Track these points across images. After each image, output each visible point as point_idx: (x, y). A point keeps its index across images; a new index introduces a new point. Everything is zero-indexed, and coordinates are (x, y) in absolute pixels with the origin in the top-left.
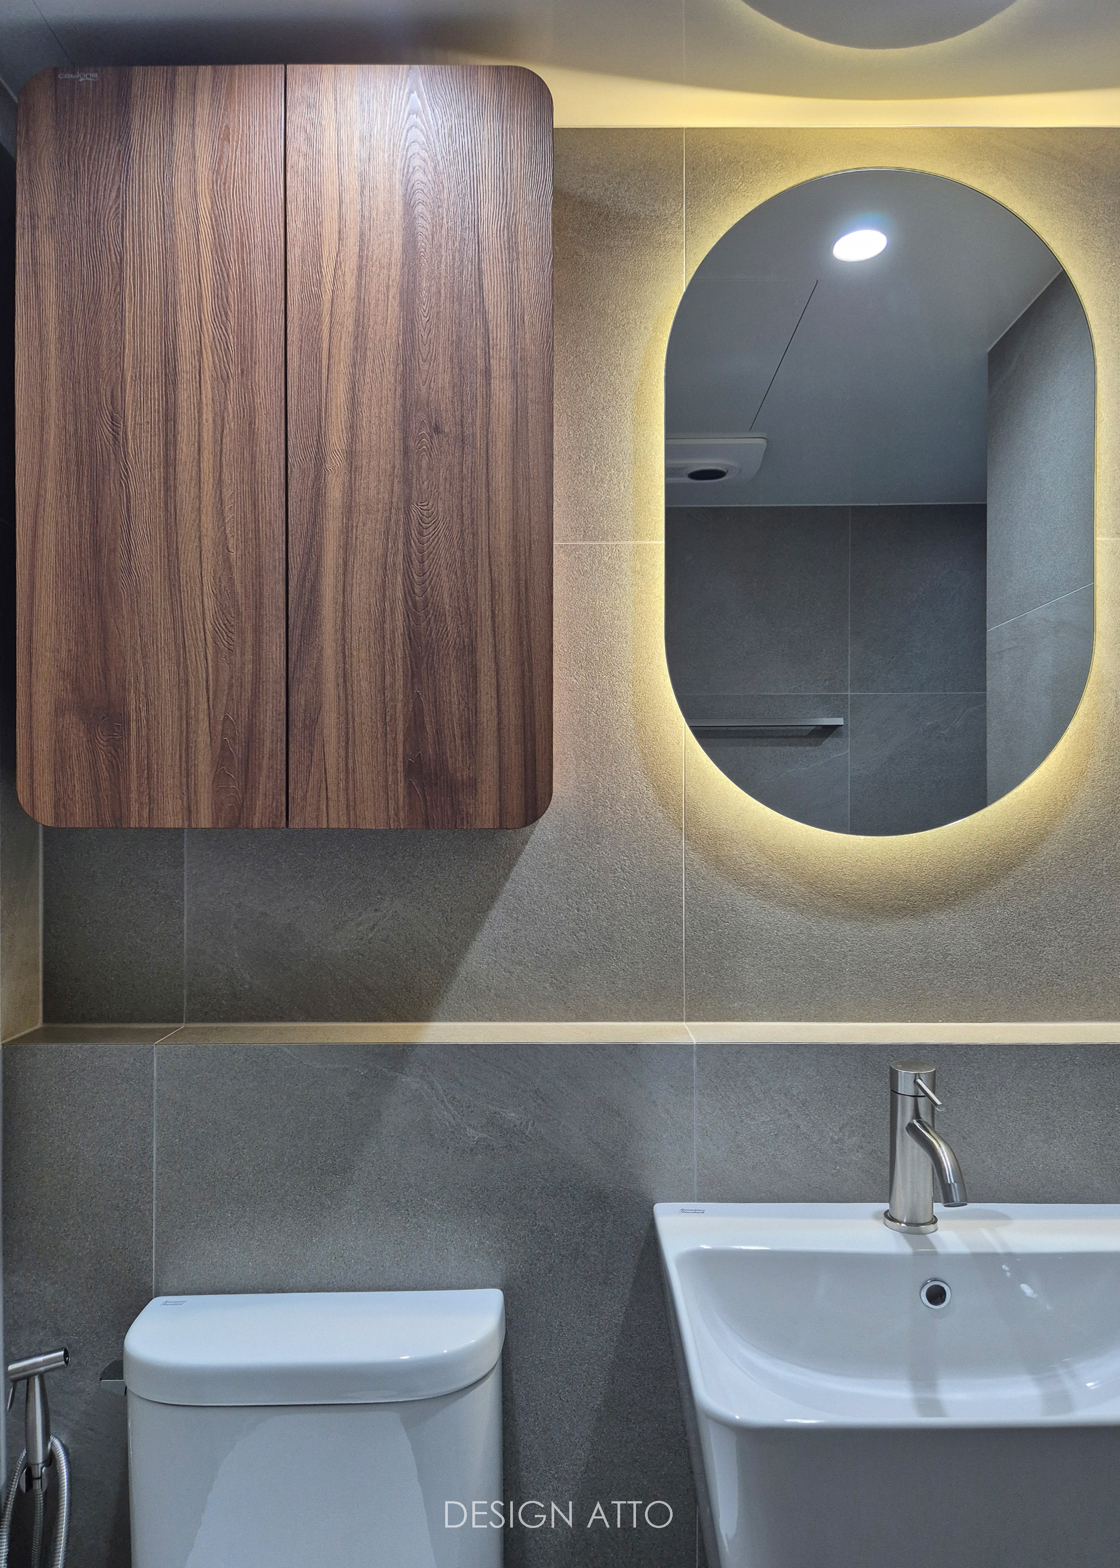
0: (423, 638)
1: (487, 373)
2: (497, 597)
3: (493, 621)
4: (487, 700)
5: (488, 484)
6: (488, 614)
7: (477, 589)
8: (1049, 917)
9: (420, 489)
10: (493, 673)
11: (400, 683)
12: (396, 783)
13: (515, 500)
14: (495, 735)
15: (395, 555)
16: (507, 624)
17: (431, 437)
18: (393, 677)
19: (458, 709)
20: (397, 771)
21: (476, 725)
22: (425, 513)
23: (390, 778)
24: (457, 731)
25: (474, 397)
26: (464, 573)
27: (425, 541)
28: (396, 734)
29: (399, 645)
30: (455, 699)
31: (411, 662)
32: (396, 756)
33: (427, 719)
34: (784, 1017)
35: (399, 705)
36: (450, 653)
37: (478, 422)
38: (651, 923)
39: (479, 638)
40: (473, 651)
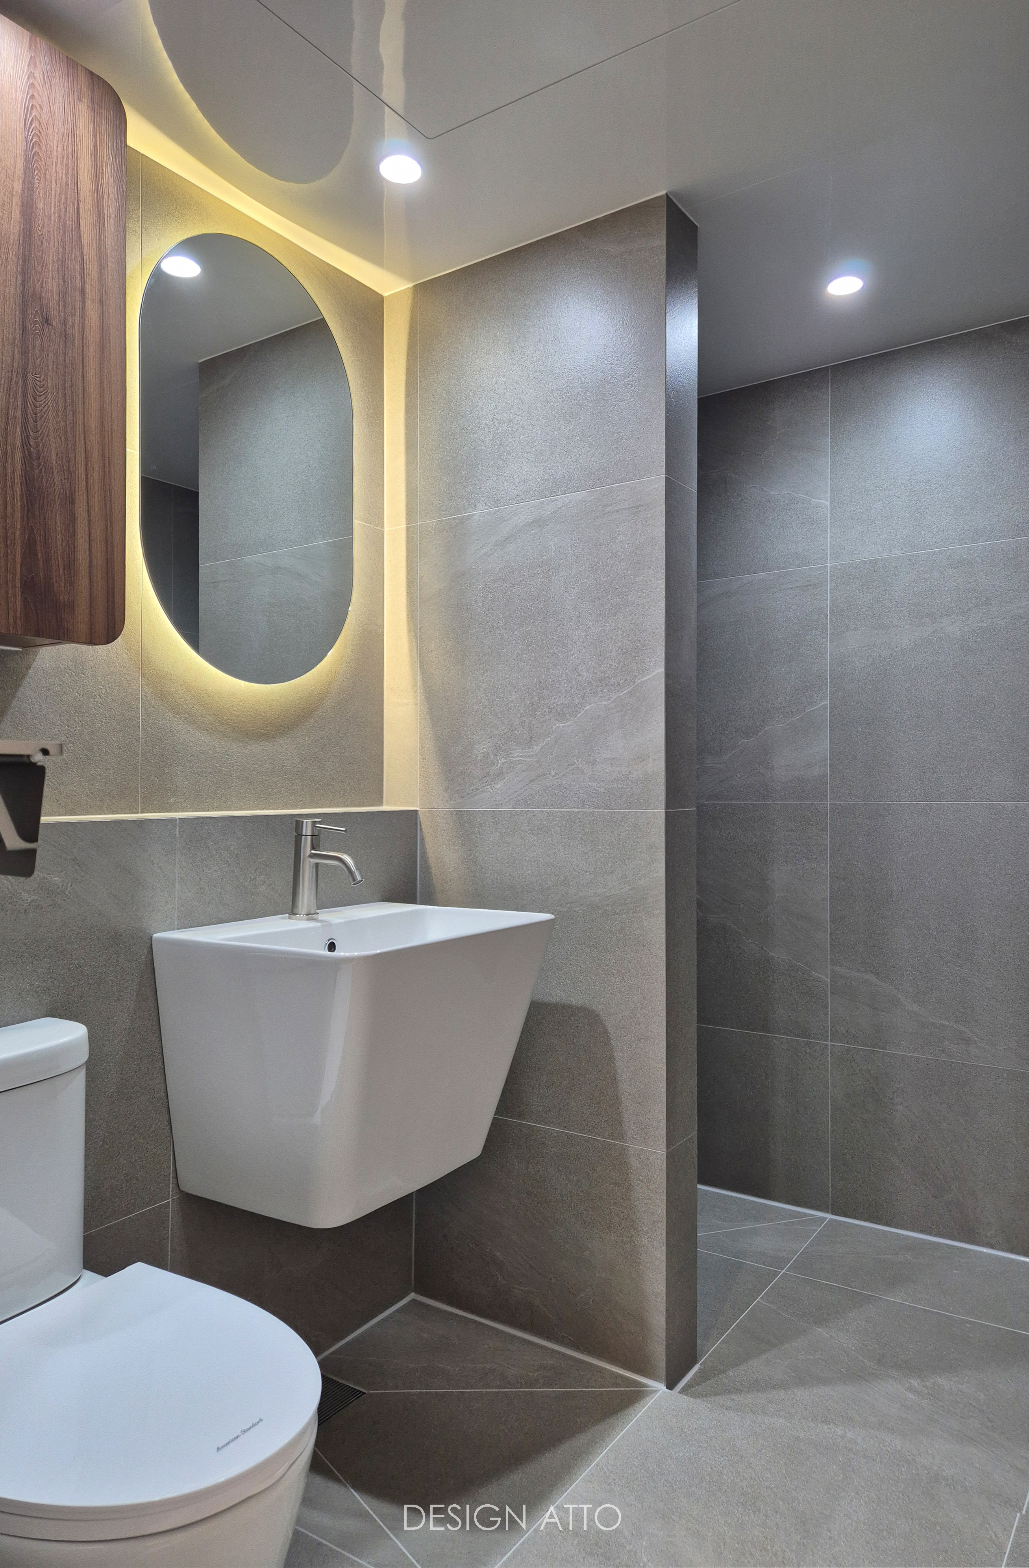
0: (36, 482)
1: (83, 292)
2: (89, 465)
3: (87, 482)
4: (82, 541)
5: (83, 377)
6: (84, 476)
7: (75, 455)
9: (35, 363)
10: (87, 522)
11: (18, 515)
12: (15, 596)
13: (102, 396)
14: (88, 571)
15: (15, 409)
16: (96, 488)
17: (43, 325)
18: (13, 508)
19: (62, 545)
20: (15, 587)
21: (74, 560)
22: (38, 383)
23: (10, 592)
24: (61, 563)
25: (74, 308)
26: (66, 440)
27: (38, 405)
28: (15, 556)
29: (18, 483)
30: (59, 537)
31: (27, 500)
32: (14, 574)
33: (39, 548)
35: (18, 533)
36: (56, 499)
37: (76, 327)
38: (119, 739)
39: (77, 494)
40: (73, 502)
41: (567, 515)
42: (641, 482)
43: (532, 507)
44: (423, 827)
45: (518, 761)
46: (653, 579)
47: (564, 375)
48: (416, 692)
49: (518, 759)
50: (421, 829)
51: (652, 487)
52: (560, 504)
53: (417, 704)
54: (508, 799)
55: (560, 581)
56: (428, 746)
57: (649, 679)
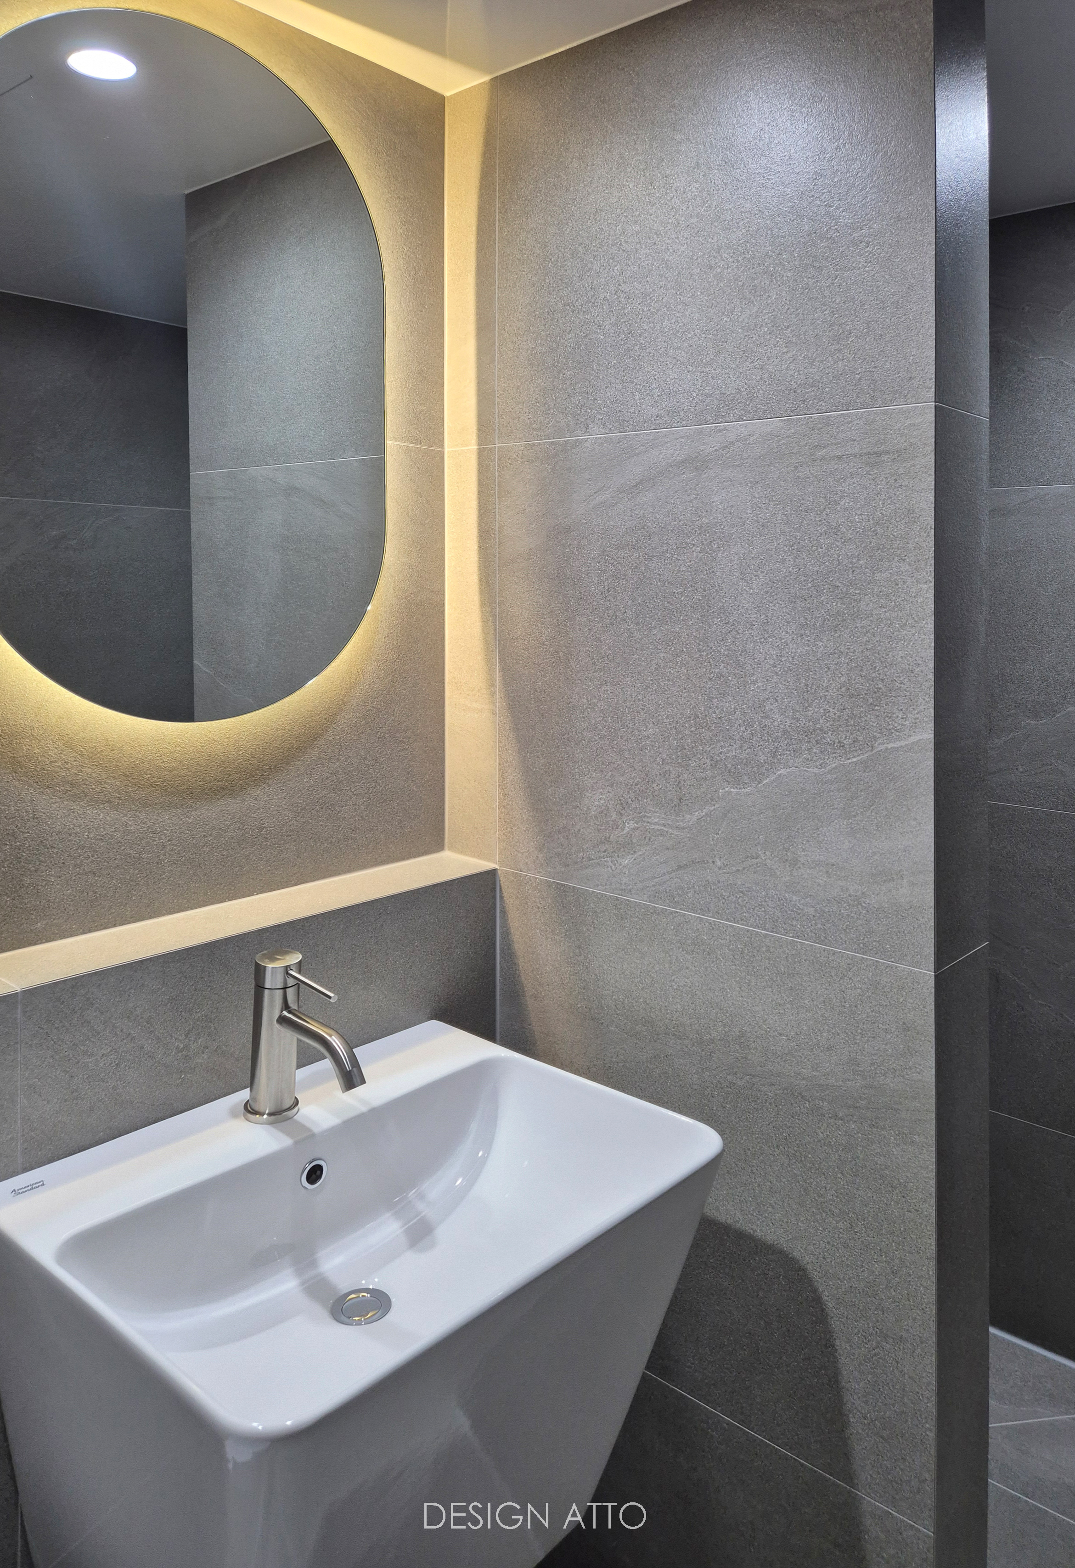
8: (345, 779)
34: (96, 926)
41: (745, 455)
42: (885, 413)
43: (682, 438)
44: (505, 894)
45: (658, 830)
46: (909, 580)
47: (740, 224)
48: (493, 694)
49: (657, 827)
50: (502, 897)
51: (908, 422)
52: (732, 437)
53: (494, 714)
54: (640, 885)
55: (731, 561)
56: (512, 777)
57: (901, 747)
